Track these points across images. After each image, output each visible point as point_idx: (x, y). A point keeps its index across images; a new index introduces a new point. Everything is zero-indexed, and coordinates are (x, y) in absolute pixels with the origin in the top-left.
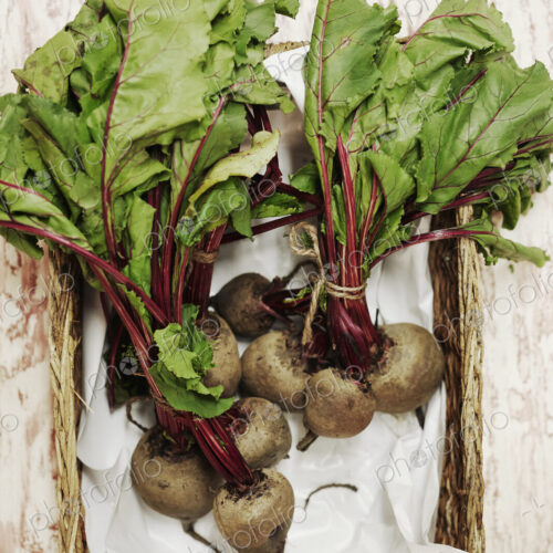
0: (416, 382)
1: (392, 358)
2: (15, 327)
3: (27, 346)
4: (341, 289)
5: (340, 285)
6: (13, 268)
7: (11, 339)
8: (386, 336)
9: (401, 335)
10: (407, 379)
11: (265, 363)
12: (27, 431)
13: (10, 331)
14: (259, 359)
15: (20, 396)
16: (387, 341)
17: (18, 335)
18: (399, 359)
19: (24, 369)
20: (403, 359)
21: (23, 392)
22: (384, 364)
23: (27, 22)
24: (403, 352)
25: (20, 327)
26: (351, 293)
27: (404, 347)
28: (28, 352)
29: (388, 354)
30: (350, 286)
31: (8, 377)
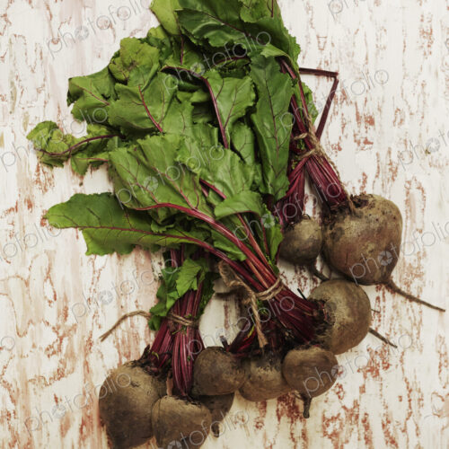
0: (356, 313)
1: (331, 311)
2: (51, 347)
3: (60, 362)
4: (268, 291)
5: (266, 289)
6: (50, 302)
7: (49, 356)
8: (316, 301)
9: (324, 293)
10: (349, 316)
11: (254, 377)
12: (61, 426)
13: (48, 349)
14: (249, 377)
15: (56, 399)
16: (319, 303)
17: (54, 353)
18: (335, 308)
19: (59, 379)
20: (338, 306)
21: (58, 396)
22: (329, 318)
23: (59, 111)
24: (334, 301)
25: (56, 347)
26: (275, 289)
27: (332, 299)
28: (61, 366)
29: (326, 310)
30: (272, 285)
31: (46, 385)
